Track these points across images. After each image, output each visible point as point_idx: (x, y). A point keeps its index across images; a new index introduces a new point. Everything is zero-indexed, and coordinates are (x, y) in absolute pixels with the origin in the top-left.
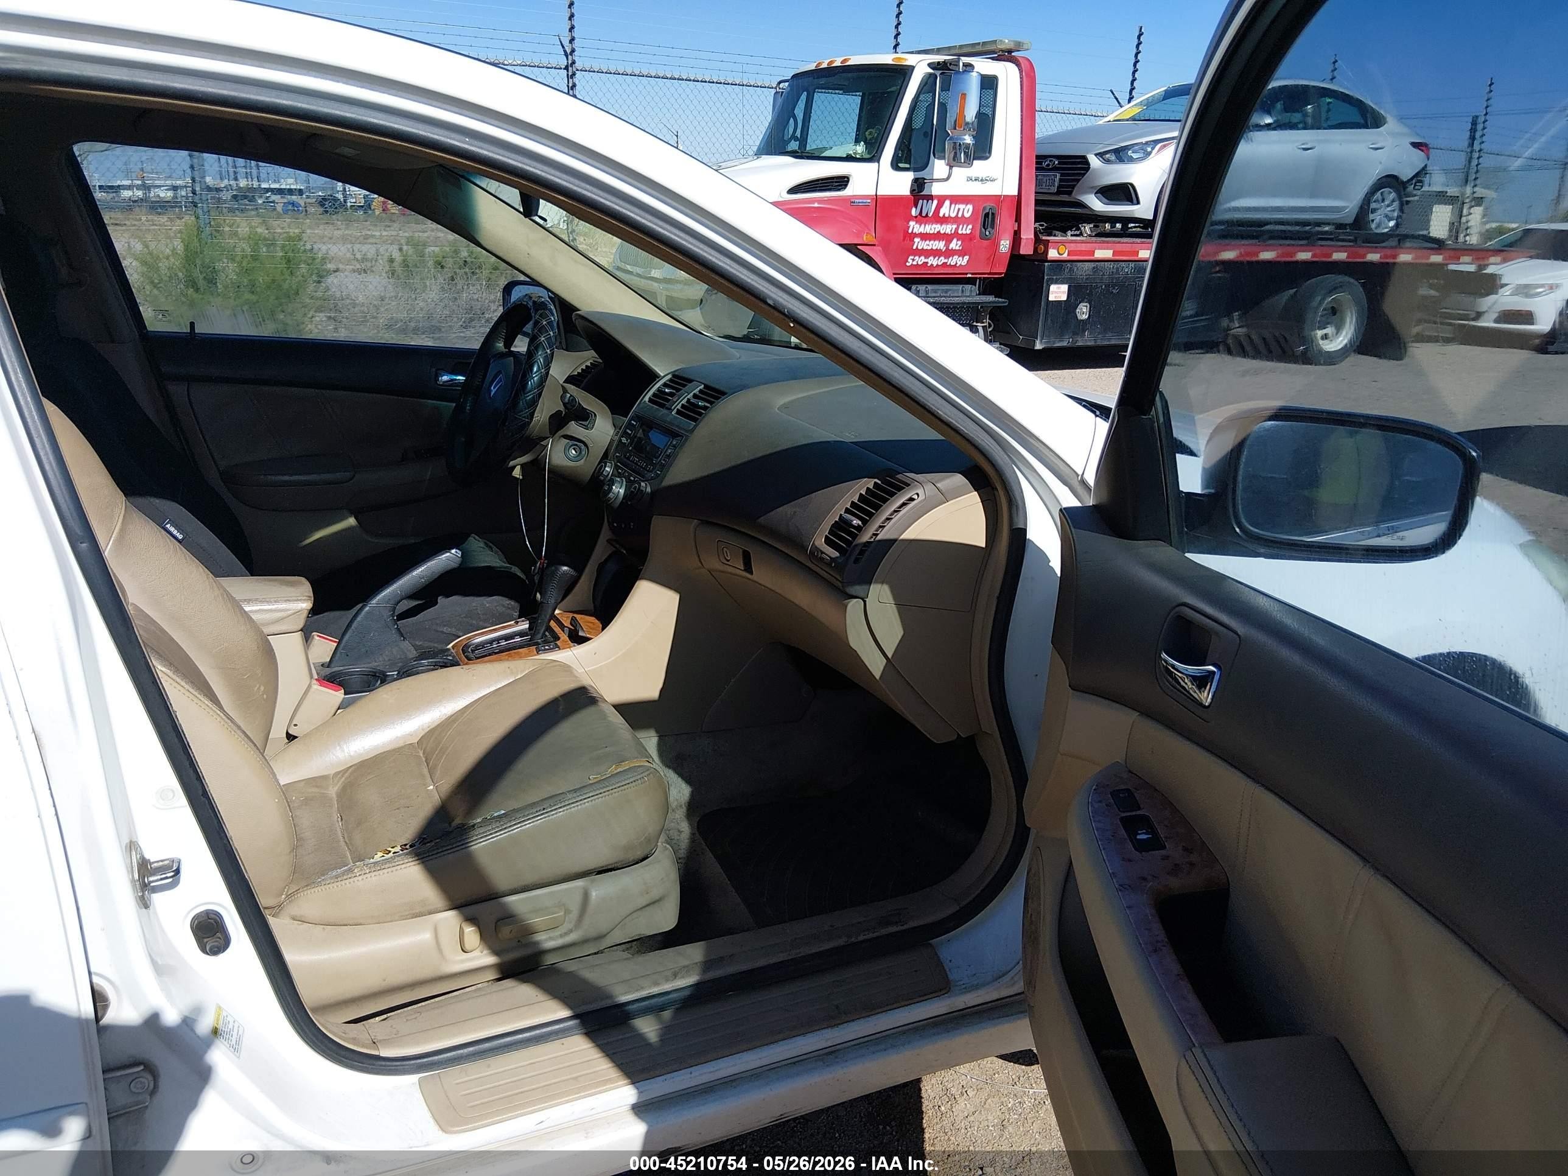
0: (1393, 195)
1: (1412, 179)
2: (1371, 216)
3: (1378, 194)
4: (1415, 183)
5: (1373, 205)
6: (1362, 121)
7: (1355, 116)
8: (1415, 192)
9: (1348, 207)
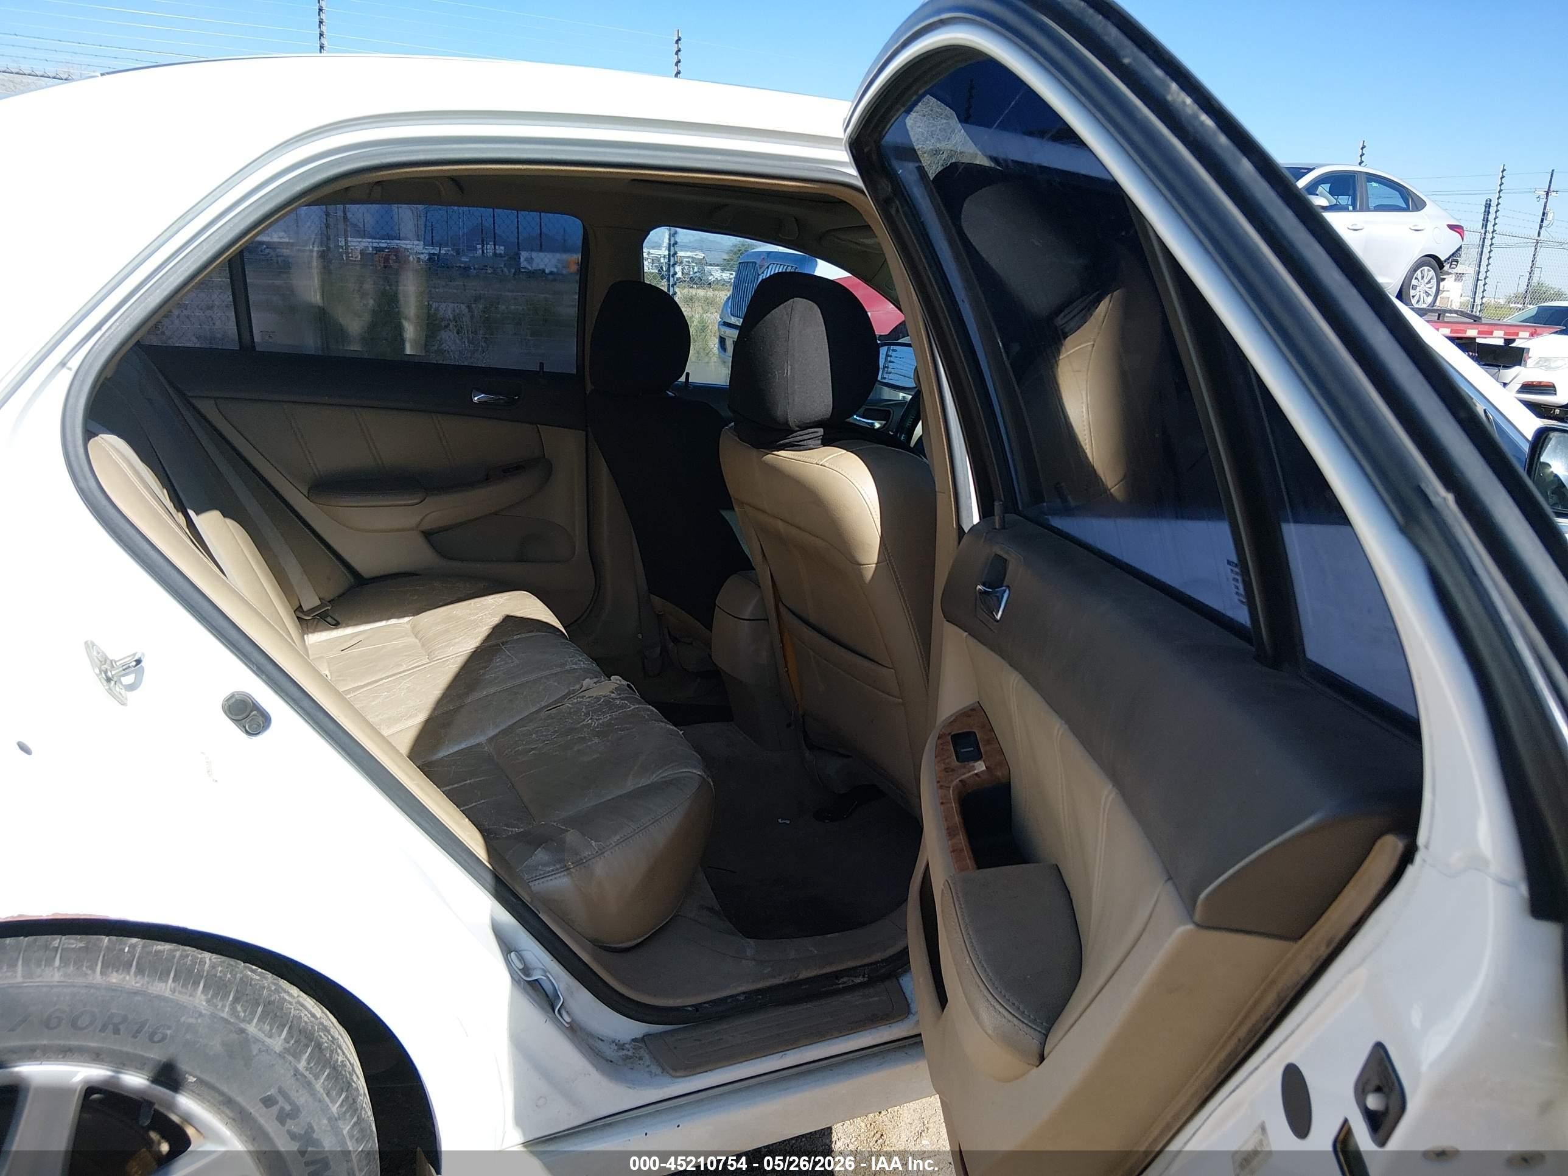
0: (1432, 273)
1: (1448, 259)
2: (1412, 292)
3: (1419, 272)
4: (1452, 262)
5: (1414, 282)
6: (1405, 206)
7: (1398, 201)
8: (1450, 271)
9: (1392, 283)
